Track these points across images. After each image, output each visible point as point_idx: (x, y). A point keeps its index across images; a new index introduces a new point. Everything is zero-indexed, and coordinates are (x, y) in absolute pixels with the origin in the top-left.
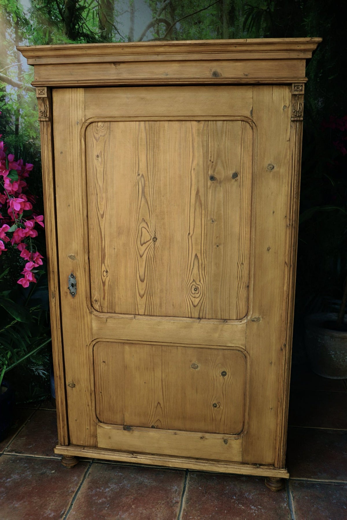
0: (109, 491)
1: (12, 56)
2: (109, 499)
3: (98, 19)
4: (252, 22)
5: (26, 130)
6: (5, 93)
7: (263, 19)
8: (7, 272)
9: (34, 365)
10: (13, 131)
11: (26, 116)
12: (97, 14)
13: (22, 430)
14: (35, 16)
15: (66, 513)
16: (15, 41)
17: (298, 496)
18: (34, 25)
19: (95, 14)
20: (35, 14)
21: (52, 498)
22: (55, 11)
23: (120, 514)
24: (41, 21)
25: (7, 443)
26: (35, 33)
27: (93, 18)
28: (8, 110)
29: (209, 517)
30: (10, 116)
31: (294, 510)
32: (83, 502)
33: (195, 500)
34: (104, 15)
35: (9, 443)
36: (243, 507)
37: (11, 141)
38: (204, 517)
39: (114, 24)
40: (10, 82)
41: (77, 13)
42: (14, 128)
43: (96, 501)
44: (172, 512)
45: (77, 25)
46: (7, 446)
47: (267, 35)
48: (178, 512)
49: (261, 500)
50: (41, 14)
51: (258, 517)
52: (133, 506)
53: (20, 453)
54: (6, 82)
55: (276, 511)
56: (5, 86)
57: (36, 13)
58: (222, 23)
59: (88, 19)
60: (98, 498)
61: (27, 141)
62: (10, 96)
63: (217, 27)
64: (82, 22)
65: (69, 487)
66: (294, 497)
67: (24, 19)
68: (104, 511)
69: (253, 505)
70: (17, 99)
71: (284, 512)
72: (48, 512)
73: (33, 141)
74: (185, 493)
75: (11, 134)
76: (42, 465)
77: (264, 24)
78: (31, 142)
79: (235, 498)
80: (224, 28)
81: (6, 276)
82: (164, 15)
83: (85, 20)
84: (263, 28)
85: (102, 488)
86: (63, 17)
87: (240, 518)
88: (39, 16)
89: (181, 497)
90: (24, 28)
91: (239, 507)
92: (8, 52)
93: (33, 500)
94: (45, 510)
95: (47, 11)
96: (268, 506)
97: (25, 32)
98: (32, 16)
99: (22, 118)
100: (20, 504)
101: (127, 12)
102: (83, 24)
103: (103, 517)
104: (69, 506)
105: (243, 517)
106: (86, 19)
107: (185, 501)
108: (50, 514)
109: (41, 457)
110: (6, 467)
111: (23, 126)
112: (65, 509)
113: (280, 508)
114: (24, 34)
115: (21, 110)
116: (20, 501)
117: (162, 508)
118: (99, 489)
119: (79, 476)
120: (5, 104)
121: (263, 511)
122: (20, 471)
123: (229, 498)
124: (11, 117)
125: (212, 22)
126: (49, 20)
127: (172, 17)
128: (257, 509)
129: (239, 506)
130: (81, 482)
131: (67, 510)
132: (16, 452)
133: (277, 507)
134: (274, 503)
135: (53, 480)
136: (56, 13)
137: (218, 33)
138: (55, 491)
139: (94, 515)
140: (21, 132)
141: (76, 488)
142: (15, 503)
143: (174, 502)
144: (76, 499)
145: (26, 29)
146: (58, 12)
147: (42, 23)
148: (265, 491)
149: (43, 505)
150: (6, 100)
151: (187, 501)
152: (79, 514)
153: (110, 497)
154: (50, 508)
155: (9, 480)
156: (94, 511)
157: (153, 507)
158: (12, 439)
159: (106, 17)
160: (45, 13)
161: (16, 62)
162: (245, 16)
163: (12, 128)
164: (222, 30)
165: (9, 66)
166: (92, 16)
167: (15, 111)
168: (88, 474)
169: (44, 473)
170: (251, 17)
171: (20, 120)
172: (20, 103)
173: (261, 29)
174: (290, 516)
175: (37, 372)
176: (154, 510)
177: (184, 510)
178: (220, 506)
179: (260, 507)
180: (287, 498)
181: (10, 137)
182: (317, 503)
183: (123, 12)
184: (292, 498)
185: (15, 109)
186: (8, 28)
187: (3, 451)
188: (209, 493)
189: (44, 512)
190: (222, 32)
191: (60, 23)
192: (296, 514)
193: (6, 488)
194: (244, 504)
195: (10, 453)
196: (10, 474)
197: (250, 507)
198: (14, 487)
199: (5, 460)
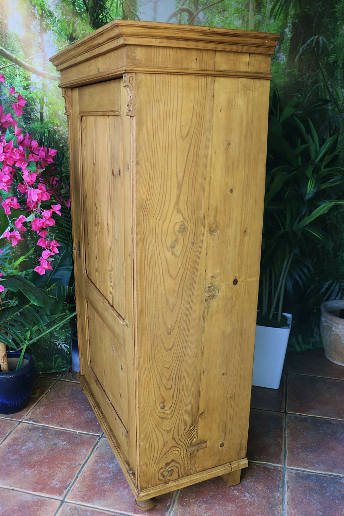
0: (112, 467)
1: (36, 47)
2: (112, 474)
3: (122, 9)
4: (280, 9)
5: (49, 118)
6: (30, 81)
7: (291, 5)
8: (32, 252)
9: (57, 340)
10: (38, 118)
11: (50, 104)
12: (120, 4)
13: (42, 399)
14: (59, 8)
15: (71, 484)
16: (39, 33)
17: (293, 487)
18: (58, 16)
19: (119, 5)
20: (59, 5)
21: (60, 469)
22: (79, 2)
23: (120, 490)
24: (65, 13)
26: (59, 25)
27: (117, 8)
28: (33, 98)
30: (35, 104)
31: (286, 500)
32: (88, 476)
34: (128, 4)
35: (28, 412)
36: (237, 494)
37: (36, 127)
38: (199, 500)
39: (137, 14)
40: (35, 72)
41: (102, 3)
42: (38, 116)
43: (100, 476)
45: (101, 15)
46: (26, 414)
47: (295, 22)
49: (256, 487)
50: (65, 5)
51: (250, 505)
53: (37, 422)
54: (30, 71)
55: (269, 500)
56: (30, 75)
57: (61, 5)
58: (248, 11)
59: (111, 9)
60: (102, 473)
61: (52, 128)
62: (35, 84)
63: (243, 15)
64: (106, 12)
65: (77, 459)
66: (288, 487)
67: (48, 12)
68: (106, 486)
69: (247, 492)
70: (41, 88)
71: (276, 502)
72: (55, 482)
73: (58, 128)
75: (36, 121)
76: (55, 436)
77: (293, 11)
78: (56, 129)
80: (250, 16)
81: (32, 255)
82: (188, 4)
83: (109, 10)
84: (291, 15)
85: (107, 463)
86: (87, 8)
87: (233, 504)
88: (63, 8)
90: (48, 20)
92: (33, 43)
93: (43, 469)
94: (52, 481)
95: (71, 2)
96: (261, 494)
97: (49, 24)
98: (56, 7)
99: (46, 106)
100: (31, 472)
101: (150, 2)
102: (107, 13)
103: (104, 491)
104: (75, 478)
105: (236, 503)
106: (110, 8)
108: (56, 485)
109: (55, 427)
110: (23, 435)
111: (48, 114)
112: (70, 480)
113: (273, 497)
114: (49, 26)
115: (45, 98)
116: (31, 469)
118: (104, 464)
119: (87, 449)
120: (30, 93)
122: (35, 440)
124: (36, 106)
125: (238, 11)
126: (73, 11)
127: (195, 6)
128: (250, 496)
129: (234, 492)
130: (89, 455)
131: (72, 482)
132: (33, 421)
133: (271, 495)
134: (268, 491)
135: (64, 451)
136: (80, 3)
137: (243, 21)
138: (64, 463)
139: (96, 489)
140: (45, 119)
141: (83, 461)
142: (26, 471)
144: (82, 472)
145: (50, 21)
146: (82, 3)
147: (66, 15)
148: (261, 479)
149: (51, 475)
150: (31, 88)
152: (83, 487)
153: (113, 473)
154: (57, 478)
155: (24, 448)
156: (97, 485)
158: (32, 408)
159: (130, 6)
160: (69, 5)
161: (41, 53)
162: (273, 3)
163: (37, 115)
164: (247, 18)
165: (34, 56)
166: (115, 6)
167: (40, 99)
168: (96, 448)
169: (56, 444)
170: (279, 4)
171: (45, 108)
172: (44, 91)
173: (289, 17)
174: (281, 506)
175: (59, 346)
178: (216, 490)
179: (254, 495)
180: (281, 487)
181: (35, 124)
182: (310, 495)
183: (146, 2)
184: (286, 488)
185: (40, 98)
186: (33, 20)
187: (22, 419)
189: (51, 482)
190: (248, 20)
191: (84, 14)
192: (288, 505)
193: (20, 455)
194: (238, 491)
195: (28, 422)
196: (26, 442)
197: (245, 493)
198: (27, 455)
199: (23, 428)
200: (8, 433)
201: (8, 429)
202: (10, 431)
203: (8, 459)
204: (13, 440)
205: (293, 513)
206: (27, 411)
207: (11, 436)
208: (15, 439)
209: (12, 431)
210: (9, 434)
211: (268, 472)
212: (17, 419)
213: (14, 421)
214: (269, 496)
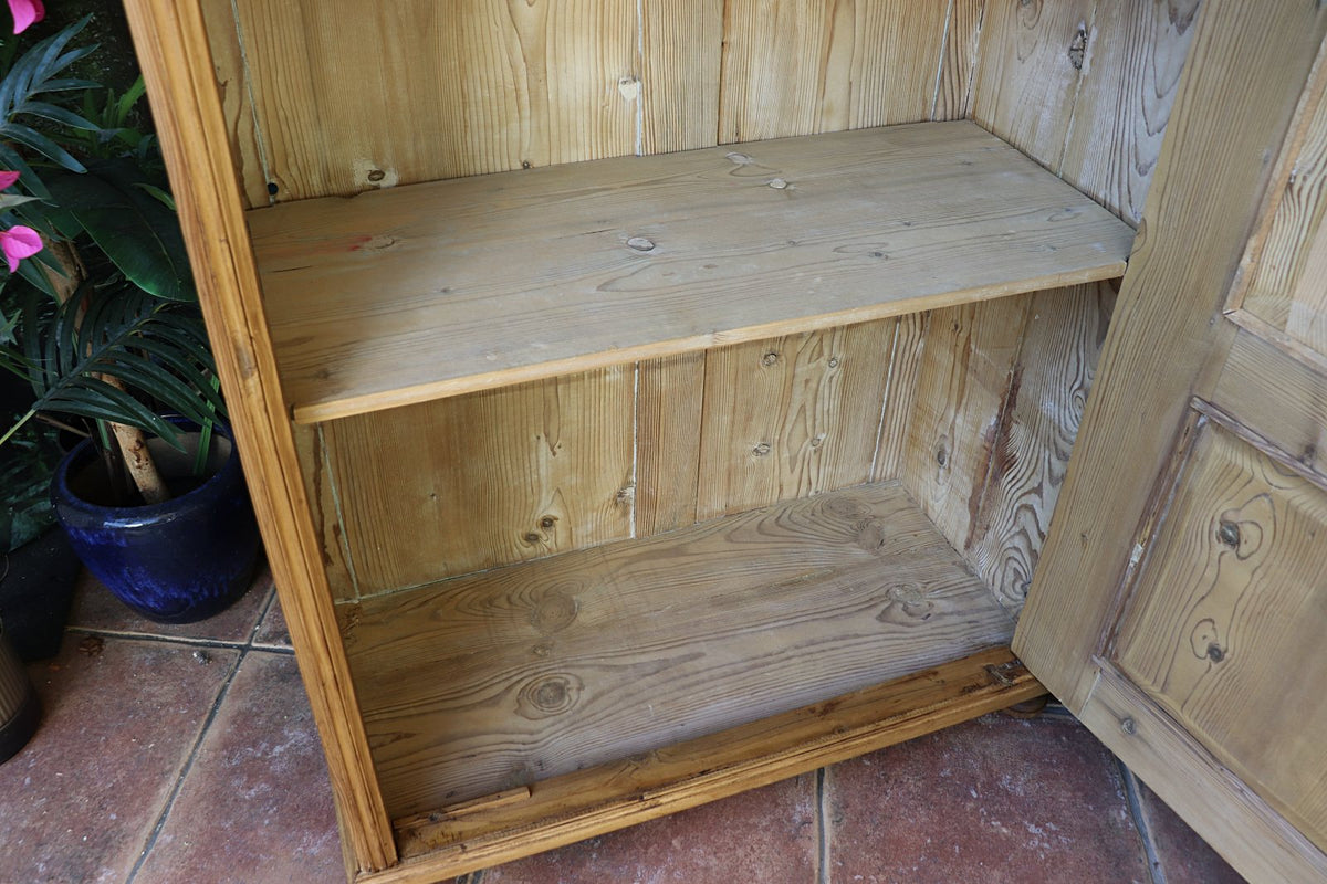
23: (639, 873)
25: (258, 606)
29: (911, 871)
33: (860, 807)
35: (263, 606)
36: (1004, 830)
38: (895, 873)
44: (799, 861)
46: (258, 617)
48: (817, 859)
49: (1053, 799)
51: (1053, 865)
52: (675, 843)
55: (1102, 841)
68: (588, 865)
69: (1031, 822)
71: (1124, 843)
74: (826, 784)
79: (975, 795)
87: (1003, 871)
89: (815, 802)
91: (992, 830)
96: (1074, 823)
100: (325, 844)
105: (1010, 866)
107: (830, 816)
110: (264, 699)
113: (1110, 828)
117: (764, 847)
121: (1063, 839)
123: (958, 795)
128: (1045, 835)
129: (993, 826)
133: (1102, 823)
142: (308, 843)
143: (797, 818)
148: (1057, 766)
151: (836, 813)
155: (278, 749)
157: (738, 841)
174: (1143, 856)
176: (740, 852)
177: (833, 849)
178: (937, 828)
179: (1053, 828)
180: (1121, 788)
188: (896, 781)
192: (1162, 848)
193: (273, 780)
194: (1005, 818)
195: (271, 646)
196: (279, 726)
197: (1025, 826)
198: (297, 777)
199: (259, 670)
200: (214, 699)
201: (210, 683)
202: (217, 689)
203: (236, 800)
204: (234, 722)
205: (1184, 875)
206: (257, 603)
207: (227, 708)
208: (243, 719)
209: (224, 689)
210: (218, 701)
211: (1068, 737)
212: (233, 639)
213: (225, 646)
214: (1098, 826)
